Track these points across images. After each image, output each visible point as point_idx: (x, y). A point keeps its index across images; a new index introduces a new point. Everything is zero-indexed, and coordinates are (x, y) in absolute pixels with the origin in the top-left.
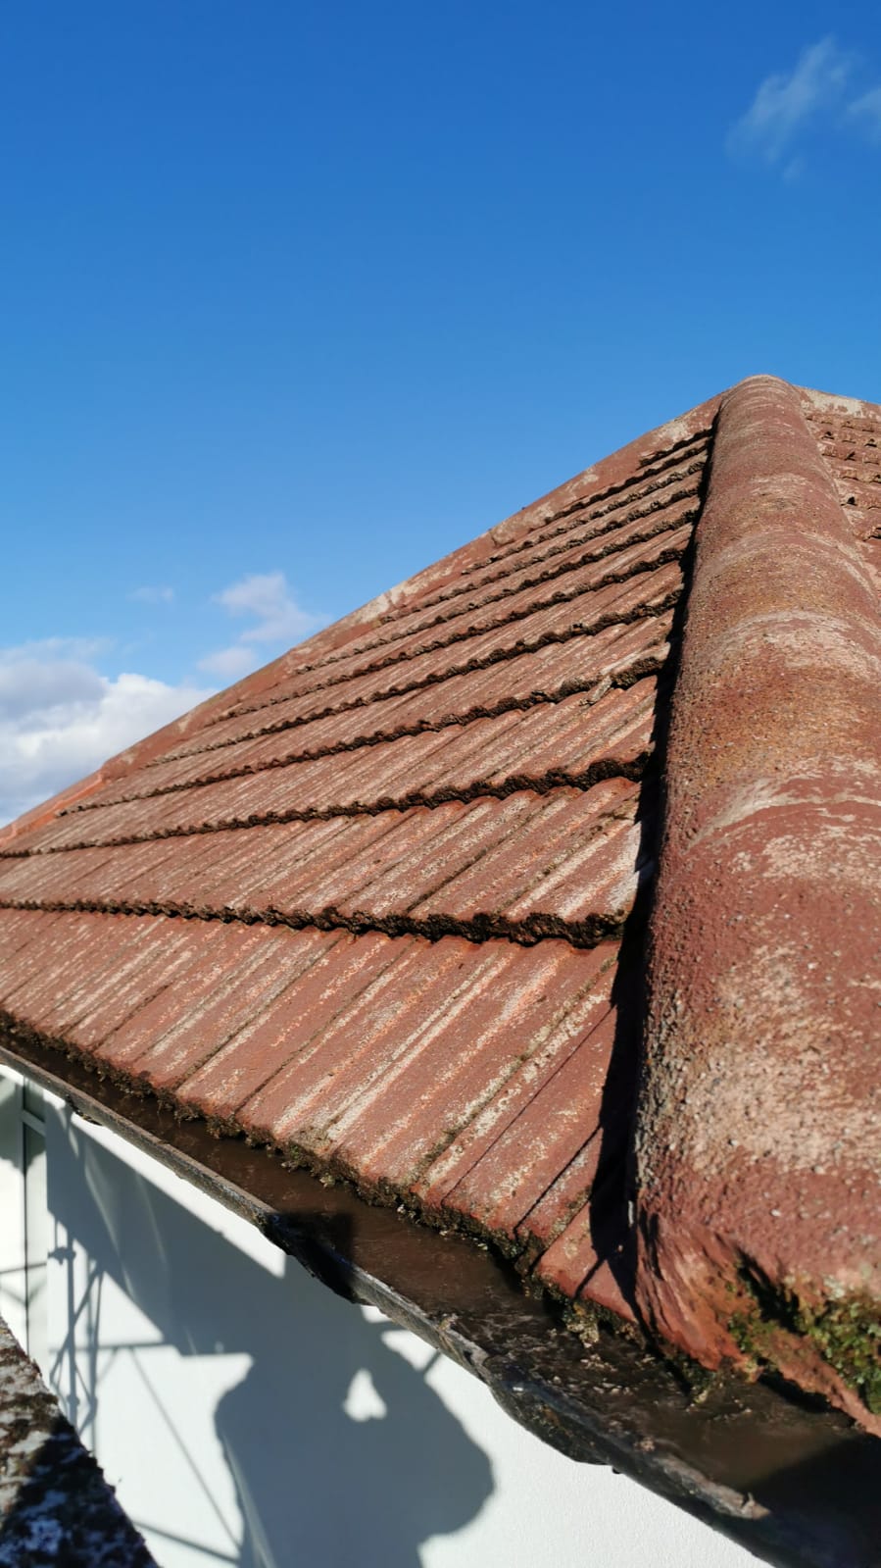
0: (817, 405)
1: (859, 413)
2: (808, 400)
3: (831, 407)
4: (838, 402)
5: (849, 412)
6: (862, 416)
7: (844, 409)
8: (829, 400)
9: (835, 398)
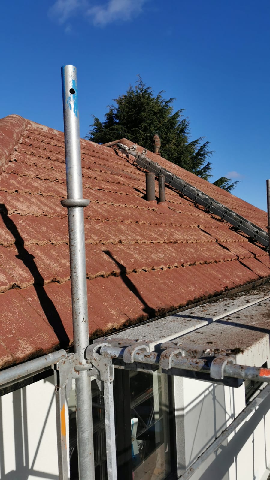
0: (33, 126)
1: (47, 131)
2: (31, 124)
3: (38, 128)
4: (40, 127)
5: (44, 130)
6: (48, 132)
7: (42, 129)
8: (38, 126)
9: (40, 125)
